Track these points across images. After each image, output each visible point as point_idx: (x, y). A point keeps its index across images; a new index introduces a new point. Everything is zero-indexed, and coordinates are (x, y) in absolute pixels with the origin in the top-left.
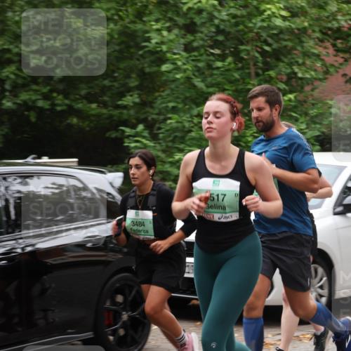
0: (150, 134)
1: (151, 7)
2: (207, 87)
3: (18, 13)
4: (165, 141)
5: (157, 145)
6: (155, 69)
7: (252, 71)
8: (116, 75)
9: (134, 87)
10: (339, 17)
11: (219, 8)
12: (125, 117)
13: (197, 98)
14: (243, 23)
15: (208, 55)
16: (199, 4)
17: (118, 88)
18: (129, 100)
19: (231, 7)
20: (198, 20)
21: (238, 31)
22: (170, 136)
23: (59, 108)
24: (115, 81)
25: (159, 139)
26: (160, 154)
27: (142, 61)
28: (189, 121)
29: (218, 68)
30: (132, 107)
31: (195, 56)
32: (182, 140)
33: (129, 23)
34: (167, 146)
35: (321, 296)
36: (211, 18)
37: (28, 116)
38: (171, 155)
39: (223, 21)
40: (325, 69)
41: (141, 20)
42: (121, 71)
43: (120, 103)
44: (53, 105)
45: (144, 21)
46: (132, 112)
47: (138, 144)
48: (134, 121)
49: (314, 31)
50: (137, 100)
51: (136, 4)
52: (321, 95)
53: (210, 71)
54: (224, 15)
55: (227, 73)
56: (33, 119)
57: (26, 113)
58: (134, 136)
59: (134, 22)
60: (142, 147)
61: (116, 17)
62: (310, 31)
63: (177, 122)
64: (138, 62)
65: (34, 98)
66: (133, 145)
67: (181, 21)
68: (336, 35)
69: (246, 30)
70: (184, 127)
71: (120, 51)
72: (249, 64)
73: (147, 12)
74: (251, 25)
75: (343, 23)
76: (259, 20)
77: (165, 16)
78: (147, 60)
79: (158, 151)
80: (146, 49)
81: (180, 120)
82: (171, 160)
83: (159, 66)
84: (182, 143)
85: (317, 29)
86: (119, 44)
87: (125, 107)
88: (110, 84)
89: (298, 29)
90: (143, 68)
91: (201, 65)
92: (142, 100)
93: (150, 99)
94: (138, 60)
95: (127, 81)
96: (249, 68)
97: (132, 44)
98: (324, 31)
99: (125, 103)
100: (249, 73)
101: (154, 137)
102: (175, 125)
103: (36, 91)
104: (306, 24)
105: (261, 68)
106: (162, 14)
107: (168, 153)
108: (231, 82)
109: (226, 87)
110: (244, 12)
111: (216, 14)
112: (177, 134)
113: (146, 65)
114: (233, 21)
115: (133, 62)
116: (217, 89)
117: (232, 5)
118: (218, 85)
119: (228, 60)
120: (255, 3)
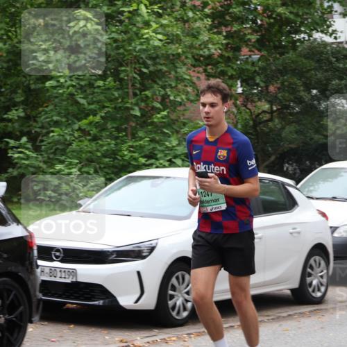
0: (32, 146)
2: (89, 104)
4: (47, 153)
5: (39, 156)
6: (41, 86)
7: (131, 91)
8: (3, 90)
9: (19, 102)
10: (210, 46)
12: (10, 129)
13: (78, 114)
14: (123, 47)
15: (90, 75)
17: (4, 102)
18: (14, 114)
19: (113, 32)
21: (118, 54)
22: (51, 149)
24: (2, 96)
25: (42, 151)
26: (41, 165)
28: (70, 135)
29: (99, 87)
30: (16, 120)
32: (63, 152)
33: (17, 43)
34: (49, 158)
35: (187, 301)
38: (52, 166)
40: (196, 91)
42: (8, 87)
43: (5, 116)
46: (16, 125)
47: (21, 155)
48: (18, 133)
49: (187, 58)
50: (22, 115)
52: (192, 115)
53: (92, 89)
55: (106, 92)
58: (17, 148)
60: (25, 157)
61: (5, 37)
62: (183, 57)
63: (59, 135)
64: (24, 79)
66: (16, 155)
68: (207, 62)
69: (126, 53)
70: (66, 140)
71: (9, 69)
72: (128, 85)
74: (130, 48)
75: (213, 51)
76: (137, 43)
78: (33, 77)
79: (40, 162)
81: (62, 134)
82: (51, 170)
83: (44, 83)
84: (63, 155)
85: (190, 56)
86: (8, 62)
87: (10, 120)
89: (173, 55)
90: (29, 84)
91: (83, 83)
92: (26, 114)
93: (34, 113)
94: (24, 77)
95: (13, 95)
96: (128, 88)
97: (19, 62)
98: (196, 57)
99: (10, 117)
100: (128, 92)
101: (37, 149)
102: (57, 138)
104: (180, 51)
105: (139, 89)
107: (49, 164)
108: (111, 101)
109: (106, 105)
110: (125, 37)
112: (58, 146)
113: (31, 82)
114: (114, 45)
115: (19, 78)
116: (98, 106)
117: (114, 30)
118: (98, 102)
119: (108, 80)
120: (135, 29)
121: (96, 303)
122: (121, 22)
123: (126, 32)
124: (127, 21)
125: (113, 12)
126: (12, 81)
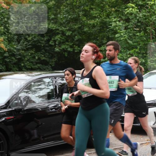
1: (112, 12)
2: (133, 43)
3: (62, 15)
6: (113, 36)
7: (151, 37)
8: (98, 38)
9: (105, 43)
11: (139, 13)
13: (129, 47)
15: (134, 31)
16: (131, 11)
17: (98, 43)
18: (103, 48)
19: (144, 12)
20: (130, 17)
21: (146, 22)
23: (76, 51)
24: (98, 41)
27: (108, 33)
28: (126, 56)
29: (137, 36)
31: (128, 31)
33: (104, 19)
36: (136, 16)
37: (64, 54)
39: (140, 17)
41: (109, 17)
42: (100, 37)
44: (74, 50)
45: (110, 18)
48: (104, 56)
51: (107, 11)
53: (135, 37)
54: (141, 15)
55: (141, 37)
56: (66, 55)
57: (64, 53)
59: (106, 18)
61: (99, 17)
64: (107, 34)
65: (67, 47)
67: (124, 18)
69: (149, 21)
70: (124, 58)
71: (100, 29)
72: (150, 34)
73: (111, 14)
74: (151, 19)
76: (154, 17)
77: (118, 16)
78: (110, 32)
80: (110, 29)
81: (122, 56)
83: (115, 35)
86: (100, 27)
88: (96, 42)
90: (109, 35)
91: (131, 34)
94: (107, 32)
95: (102, 41)
96: (150, 36)
97: (105, 26)
99: (101, 49)
100: (150, 38)
103: (67, 45)
105: (154, 36)
106: (116, 15)
108: (142, 41)
109: (141, 43)
110: (149, 14)
111: (138, 15)
113: (110, 35)
114: (144, 18)
115: (105, 33)
116: (137, 44)
117: (144, 11)
118: (137, 42)
119: (142, 33)
120: (153, 11)
121: (137, 125)
122: (147, 8)
123: (149, 12)
124: (150, 7)
125: (144, 4)
126: (102, 34)
